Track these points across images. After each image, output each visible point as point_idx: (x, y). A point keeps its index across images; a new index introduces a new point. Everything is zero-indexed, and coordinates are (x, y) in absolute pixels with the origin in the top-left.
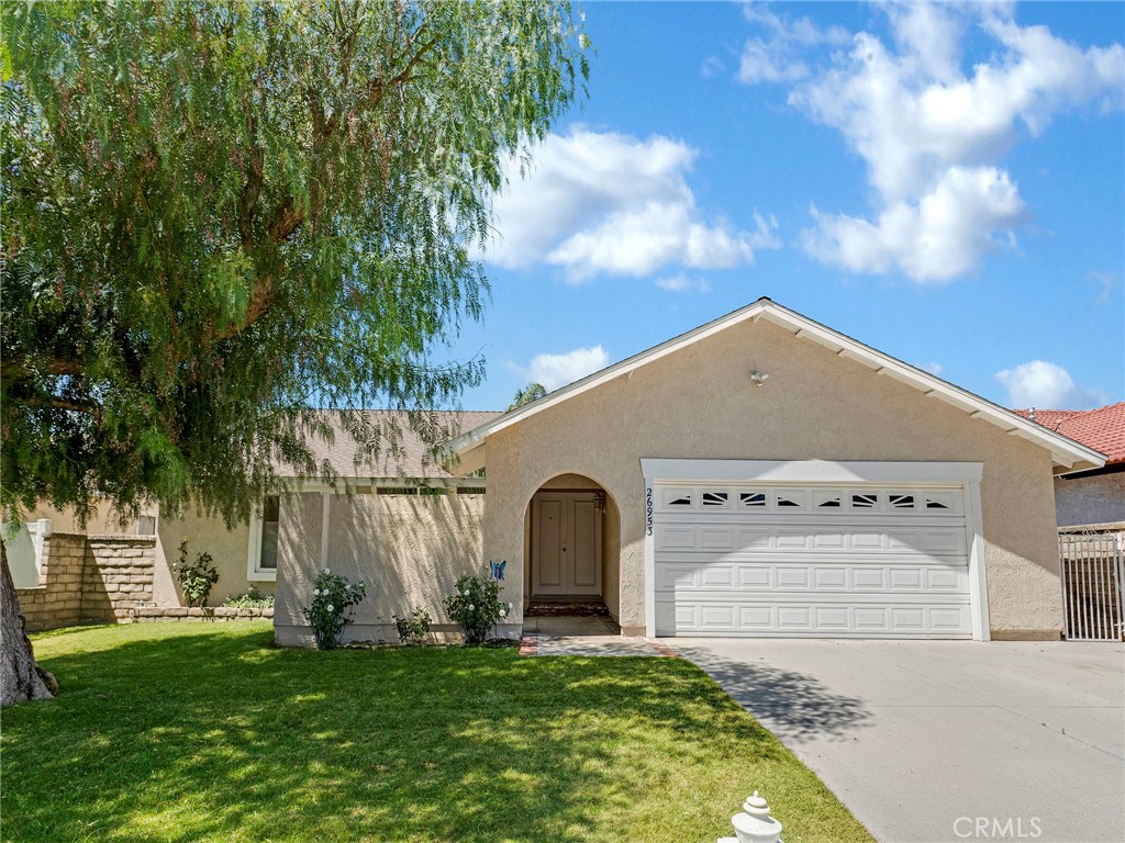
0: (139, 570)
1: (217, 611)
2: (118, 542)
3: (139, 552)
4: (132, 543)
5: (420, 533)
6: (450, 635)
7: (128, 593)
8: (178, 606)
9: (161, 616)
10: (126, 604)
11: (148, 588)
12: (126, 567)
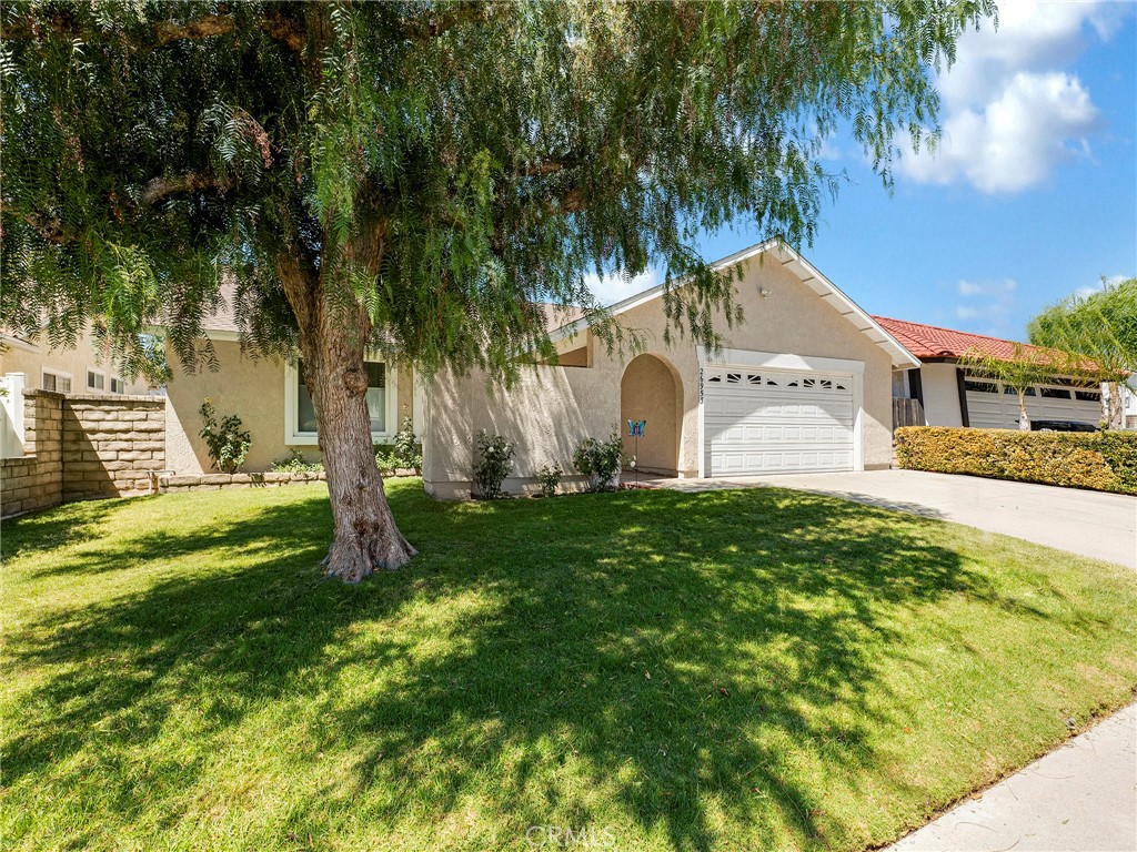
0: (144, 436)
2: (112, 403)
3: (142, 415)
4: (131, 405)
6: (568, 486)
7: (132, 461)
9: (197, 485)
10: (129, 474)
11: (158, 455)
12: (126, 431)
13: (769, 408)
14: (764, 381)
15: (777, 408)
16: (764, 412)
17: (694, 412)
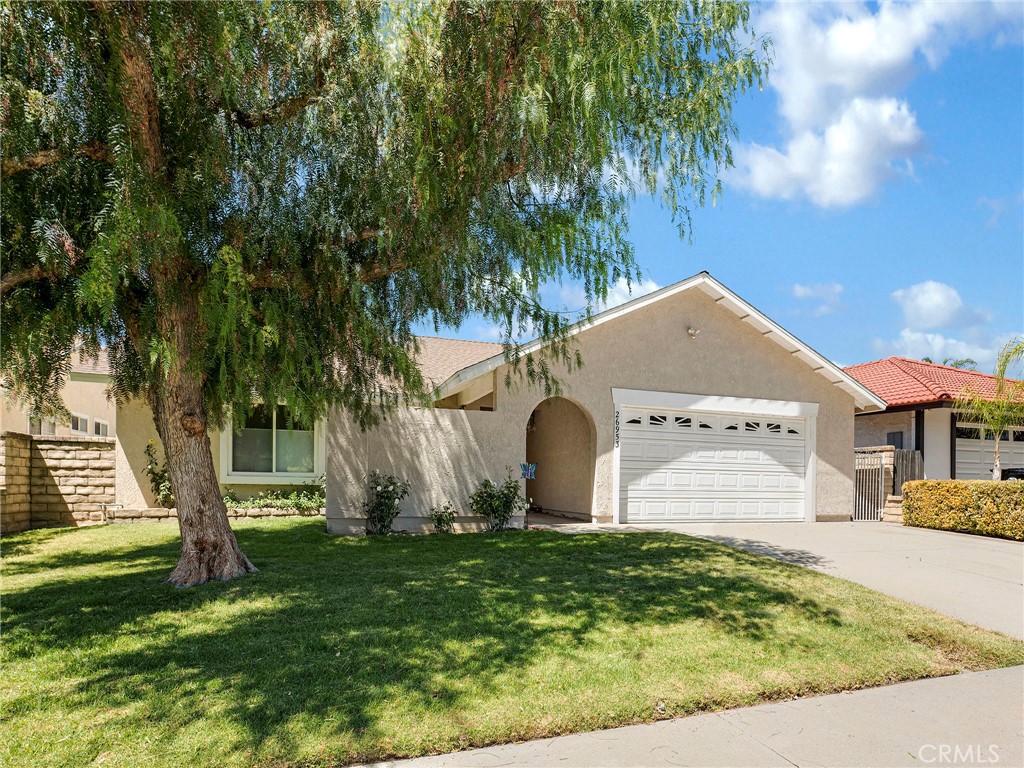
0: (97, 473)
2: (71, 443)
3: (96, 454)
4: (87, 445)
6: (467, 526)
7: (87, 495)
8: (146, 507)
9: (139, 517)
10: (85, 506)
11: (109, 491)
12: (83, 469)
13: (700, 453)
14: (695, 424)
15: (711, 453)
16: (694, 457)
17: (608, 455)
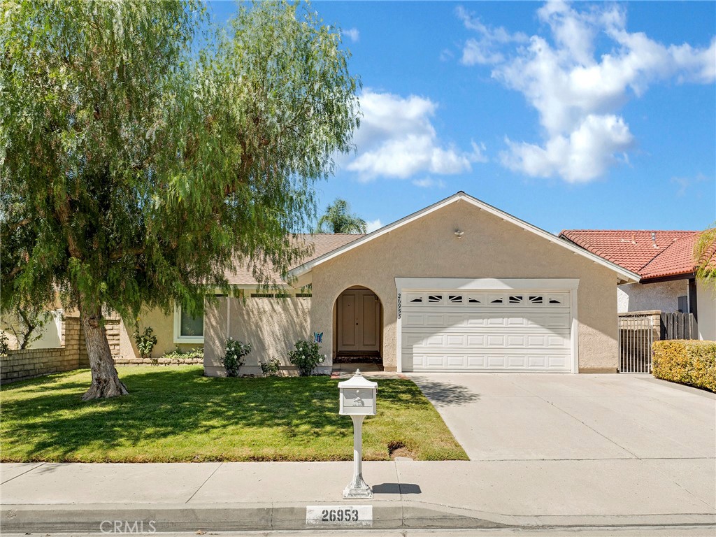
0: (111, 338)
1: (160, 360)
3: (111, 327)
5: (275, 318)
6: (291, 372)
8: (134, 357)
11: (117, 347)
13: (471, 321)
14: (465, 300)
17: (393, 325)
